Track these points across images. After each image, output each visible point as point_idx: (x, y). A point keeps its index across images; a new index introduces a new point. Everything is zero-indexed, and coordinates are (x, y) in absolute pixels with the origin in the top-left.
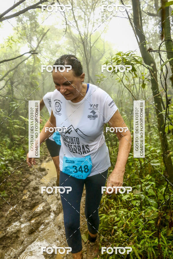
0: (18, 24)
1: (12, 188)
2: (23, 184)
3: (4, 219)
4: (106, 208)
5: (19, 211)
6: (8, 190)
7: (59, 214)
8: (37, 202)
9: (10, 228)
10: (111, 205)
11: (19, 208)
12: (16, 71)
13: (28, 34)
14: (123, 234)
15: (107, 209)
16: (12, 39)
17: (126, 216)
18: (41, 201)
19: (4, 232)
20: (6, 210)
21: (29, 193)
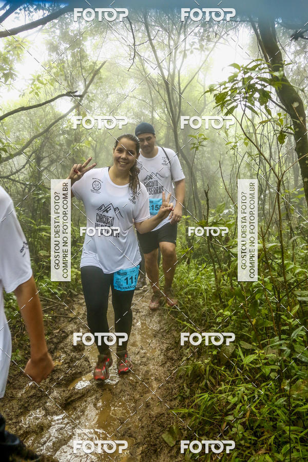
0: (50, 55)
2: (55, 340)
3: (14, 402)
4: (212, 383)
6: (25, 349)
8: (79, 371)
10: (219, 376)
12: (47, 138)
13: (69, 71)
14: (245, 432)
15: (214, 386)
16: (38, 80)
17: (250, 398)
18: (86, 370)
20: (19, 385)
21: (64, 356)
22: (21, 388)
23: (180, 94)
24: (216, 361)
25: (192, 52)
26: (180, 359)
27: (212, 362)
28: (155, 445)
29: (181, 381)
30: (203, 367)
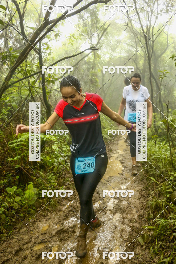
0: (79, 21)
1: (70, 183)
3: (61, 213)
4: (166, 213)
5: (76, 207)
6: (66, 185)
7: (115, 214)
9: (67, 223)
10: (170, 209)
11: (77, 203)
12: (77, 68)
13: (89, 30)
16: (73, 37)
18: (98, 199)
19: (61, 225)
20: (63, 204)
22: (64, 205)
23: (153, 42)
24: (168, 200)
25: (161, 15)
26: (148, 197)
27: (166, 201)
28: (134, 243)
29: (149, 210)
30: (161, 203)
